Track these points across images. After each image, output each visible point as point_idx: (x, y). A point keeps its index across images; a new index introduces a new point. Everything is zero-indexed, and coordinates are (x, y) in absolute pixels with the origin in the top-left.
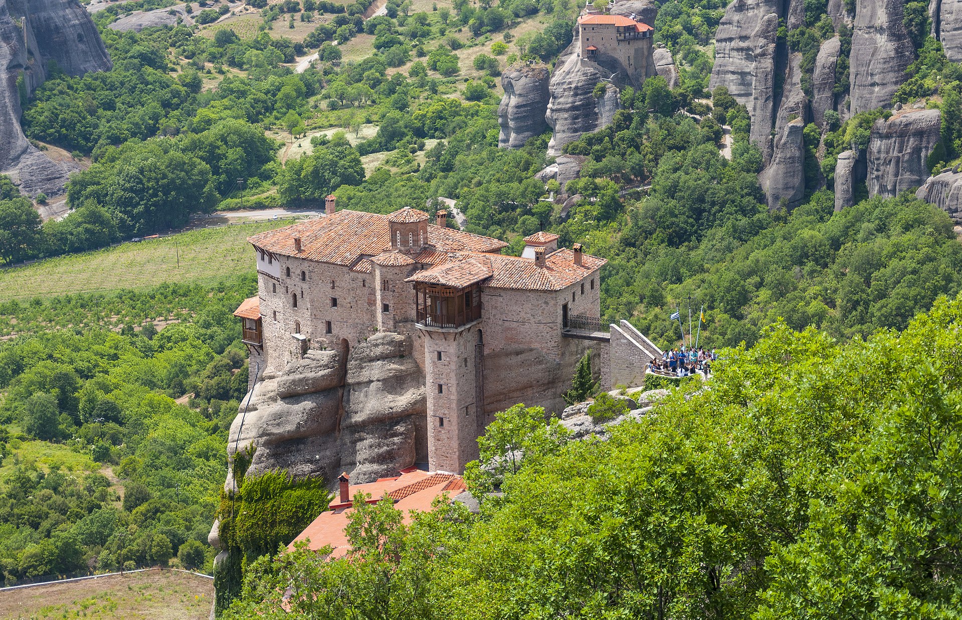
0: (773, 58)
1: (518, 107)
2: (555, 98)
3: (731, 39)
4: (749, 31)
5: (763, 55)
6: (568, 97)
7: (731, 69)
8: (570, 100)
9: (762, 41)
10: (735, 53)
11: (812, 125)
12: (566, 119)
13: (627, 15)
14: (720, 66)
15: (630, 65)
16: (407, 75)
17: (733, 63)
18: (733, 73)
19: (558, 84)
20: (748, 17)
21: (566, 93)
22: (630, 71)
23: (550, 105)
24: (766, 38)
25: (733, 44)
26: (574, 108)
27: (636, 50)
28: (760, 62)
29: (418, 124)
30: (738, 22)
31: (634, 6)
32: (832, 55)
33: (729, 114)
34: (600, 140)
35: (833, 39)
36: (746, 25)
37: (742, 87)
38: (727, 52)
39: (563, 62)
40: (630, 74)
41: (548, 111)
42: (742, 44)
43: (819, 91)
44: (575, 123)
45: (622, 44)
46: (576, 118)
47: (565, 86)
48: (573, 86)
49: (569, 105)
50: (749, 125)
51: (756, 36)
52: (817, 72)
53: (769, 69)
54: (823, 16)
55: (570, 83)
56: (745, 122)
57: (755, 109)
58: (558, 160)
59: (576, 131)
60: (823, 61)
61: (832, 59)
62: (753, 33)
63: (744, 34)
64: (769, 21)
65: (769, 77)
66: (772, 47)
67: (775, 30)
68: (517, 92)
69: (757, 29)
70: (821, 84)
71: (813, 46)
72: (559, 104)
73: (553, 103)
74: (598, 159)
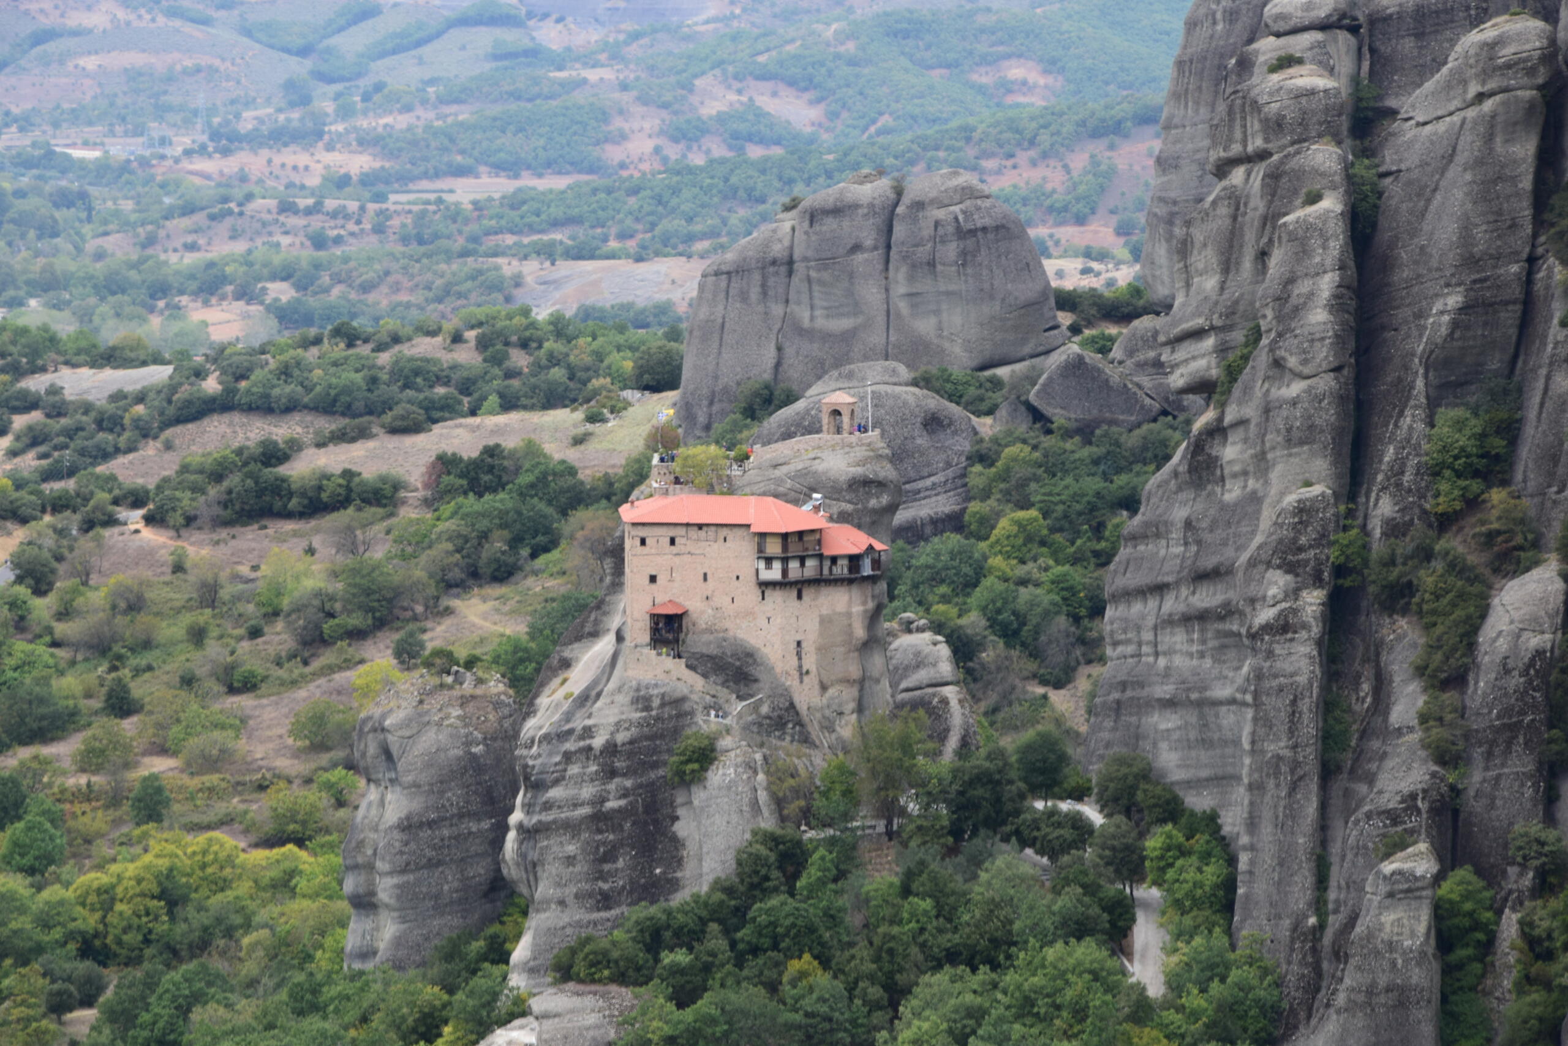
0: (1319, 643)
1: (408, 826)
2: (537, 786)
3: (1160, 589)
4: (1229, 552)
5: (1283, 627)
6: (580, 780)
7: (1164, 690)
8: (587, 792)
9: (1277, 582)
10: (1178, 638)
11: (1464, 873)
12: (570, 860)
13: (797, 498)
14: (1123, 686)
15: (802, 673)
16: (67, 764)
17: (1167, 673)
18: (1170, 704)
19: (546, 738)
20: (1223, 507)
21: (574, 769)
22: (806, 697)
23: (516, 817)
24: (1290, 568)
25: (1171, 604)
26: (600, 819)
27: (825, 621)
28: (1270, 654)
29: (90, 921)
30: (1188, 524)
31: (819, 467)
32: (1533, 625)
33: (1153, 843)
34: (688, 937)
35: (1535, 573)
36: (1220, 534)
37: (1204, 756)
38: (1147, 636)
39: (566, 664)
40: (802, 708)
41: (511, 836)
42: (1206, 598)
43: (1489, 755)
44: (602, 876)
45: (776, 597)
46: (610, 856)
47: (570, 746)
48: (598, 742)
49: (585, 811)
50: (1229, 885)
51: (1252, 563)
52: (1481, 685)
53: (1302, 679)
54: (1497, 496)
55: (588, 732)
56: (1212, 873)
57: (1252, 824)
58: (537, 1005)
59: (606, 901)
60: (1503, 645)
61: (1534, 641)
62: (1244, 557)
63: (1209, 562)
64: (1303, 510)
65: (1306, 705)
66: (1313, 600)
67: (1322, 540)
68: (409, 779)
69: (1259, 539)
70: (1497, 731)
71: (1461, 596)
72: (548, 806)
73: (528, 808)
74: (683, 998)
